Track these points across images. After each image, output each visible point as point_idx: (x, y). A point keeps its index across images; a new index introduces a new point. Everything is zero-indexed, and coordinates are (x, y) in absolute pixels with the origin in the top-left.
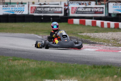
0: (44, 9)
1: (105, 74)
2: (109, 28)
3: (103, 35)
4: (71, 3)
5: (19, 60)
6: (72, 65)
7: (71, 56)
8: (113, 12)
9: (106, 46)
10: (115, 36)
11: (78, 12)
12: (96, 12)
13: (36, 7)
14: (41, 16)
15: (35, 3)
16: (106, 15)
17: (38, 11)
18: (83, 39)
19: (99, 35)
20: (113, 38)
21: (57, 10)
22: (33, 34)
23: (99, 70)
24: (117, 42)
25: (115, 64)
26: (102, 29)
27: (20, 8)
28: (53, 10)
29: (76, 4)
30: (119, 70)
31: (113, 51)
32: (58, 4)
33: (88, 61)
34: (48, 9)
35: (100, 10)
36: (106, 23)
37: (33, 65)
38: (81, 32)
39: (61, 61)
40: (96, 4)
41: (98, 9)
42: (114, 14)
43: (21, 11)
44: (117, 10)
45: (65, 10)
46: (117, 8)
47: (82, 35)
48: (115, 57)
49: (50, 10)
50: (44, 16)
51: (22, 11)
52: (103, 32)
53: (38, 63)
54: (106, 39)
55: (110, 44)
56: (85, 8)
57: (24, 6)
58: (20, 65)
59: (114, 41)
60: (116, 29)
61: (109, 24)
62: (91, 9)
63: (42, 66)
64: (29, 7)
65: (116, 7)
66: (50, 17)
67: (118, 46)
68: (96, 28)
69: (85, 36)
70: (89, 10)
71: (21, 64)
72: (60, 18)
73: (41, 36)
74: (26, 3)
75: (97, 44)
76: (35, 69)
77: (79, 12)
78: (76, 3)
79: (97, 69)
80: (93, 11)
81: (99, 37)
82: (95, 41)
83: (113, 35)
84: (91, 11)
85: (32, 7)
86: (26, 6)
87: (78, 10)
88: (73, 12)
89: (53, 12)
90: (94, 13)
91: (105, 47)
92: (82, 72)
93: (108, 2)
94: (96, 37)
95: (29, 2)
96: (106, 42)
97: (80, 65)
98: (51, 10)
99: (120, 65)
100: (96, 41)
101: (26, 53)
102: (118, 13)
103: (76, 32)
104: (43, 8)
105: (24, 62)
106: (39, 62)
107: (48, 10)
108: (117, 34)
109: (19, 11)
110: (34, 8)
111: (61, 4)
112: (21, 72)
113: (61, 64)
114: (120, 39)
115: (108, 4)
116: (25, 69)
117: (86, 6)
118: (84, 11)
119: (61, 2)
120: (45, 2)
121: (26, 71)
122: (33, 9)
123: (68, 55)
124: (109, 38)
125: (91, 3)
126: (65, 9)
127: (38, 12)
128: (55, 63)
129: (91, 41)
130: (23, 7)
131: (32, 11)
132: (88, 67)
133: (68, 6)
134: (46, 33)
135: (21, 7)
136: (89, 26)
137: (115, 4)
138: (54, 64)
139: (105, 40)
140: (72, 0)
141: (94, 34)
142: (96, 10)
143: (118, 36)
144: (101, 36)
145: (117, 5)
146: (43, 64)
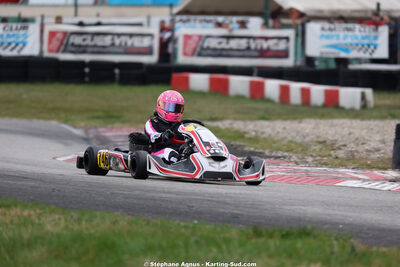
0: (92, 40)
1: (290, 256)
2: (306, 107)
3: (288, 127)
4: (181, 20)
5: (8, 207)
6: (182, 224)
7: (179, 197)
8: (322, 53)
9: (297, 163)
10: (327, 134)
11: (204, 52)
12: (263, 53)
13: (65, 34)
14: (81, 64)
15: (65, 20)
16: (299, 63)
17: (73, 44)
19: (273, 129)
20: (320, 140)
21: (137, 42)
22: (53, 124)
23: (274, 243)
24: (332, 152)
25: (324, 223)
26: (284, 108)
27: (14, 35)
28: (123, 44)
29: (198, 25)
31: (317, 181)
32: (140, 25)
33: (235, 212)
34: (107, 40)
35: (277, 44)
36: (295, 87)
37: (54, 224)
38: (214, 116)
39: (148, 212)
40: (266, 26)
41: (271, 43)
42: (326, 60)
43: (17, 45)
44: (335, 46)
46: (334, 41)
47: (218, 127)
48: (323, 202)
49: (113, 45)
50: (93, 64)
51: (21, 45)
52: (285, 119)
53: (72, 217)
54: (296, 143)
55: (310, 159)
56: (229, 38)
57: (25, 28)
58: (12, 222)
59: (321, 149)
60: (330, 110)
61: (305, 93)
62: (248, 43)
63: (84, 226)
64: (42, 31)
65: (332, 36)
66: (112, 65)
67: (336, 166)
68: (262, 106)
69: (228, 130)
70: (240, 45)
71: (16, 220)
72: (144, 70)
73: (80, 127)
74: (32, 20)
75: (266, 157)
76: (59, 236)
77: (209, 52)
78: (201, 21)
79: (261, 241)
80: (256, 50)
81: (273, 134)
82: (258, 146)
83: (319, 128)
84: (248, 48)
85: (52, 34)
86: (34, 29)
87: (206, 45)
88: (189, 50)
89: (121, 50)
90: (256, 54)
91: (292, 166)
92: (215, 250)
93: (305, 19)
94: (263, 133)
95: (43, 17)
96: (296, 152)
97: (208, 227)
98: (117, 42)
99: (342, 229)
100: (263, 147)
101: (31, 184)
104: (89, 37)
105: (26, 213)
106: (75, 215)
107: (106, 44)
108: (332, 126)
109: (10, 44)
110: (59, 36)
111: (149, 23)
112: (13, 247)
113: (148, 222)
114: (342, 143)
115: (303, 26)
116: (26, 236)
117: (231, 30)
118: (223, 50)
119: (149, 17)
120: (98, 15)
121: (30, 245)
122: (58, 39)
123: (169, 192)
124: (304, 137)
126: (161, 39)
127: (73, 49)
128: (127, 218)
129: (246, 149)
130: (22, 32)
131: (51, 47)
132: (233, 233)
133: (172, 30)
134: (98, 118)
135: (15, 32)
136: (240, 97)
137: (327, 25)
138: (124, 222)
139: (293, 145)
140: (186, 12)
141: (255, 125)
142: (265, 45)
143: (336, 133)
144: (278, 132)
145: (334, 29)
146: (87, 221)
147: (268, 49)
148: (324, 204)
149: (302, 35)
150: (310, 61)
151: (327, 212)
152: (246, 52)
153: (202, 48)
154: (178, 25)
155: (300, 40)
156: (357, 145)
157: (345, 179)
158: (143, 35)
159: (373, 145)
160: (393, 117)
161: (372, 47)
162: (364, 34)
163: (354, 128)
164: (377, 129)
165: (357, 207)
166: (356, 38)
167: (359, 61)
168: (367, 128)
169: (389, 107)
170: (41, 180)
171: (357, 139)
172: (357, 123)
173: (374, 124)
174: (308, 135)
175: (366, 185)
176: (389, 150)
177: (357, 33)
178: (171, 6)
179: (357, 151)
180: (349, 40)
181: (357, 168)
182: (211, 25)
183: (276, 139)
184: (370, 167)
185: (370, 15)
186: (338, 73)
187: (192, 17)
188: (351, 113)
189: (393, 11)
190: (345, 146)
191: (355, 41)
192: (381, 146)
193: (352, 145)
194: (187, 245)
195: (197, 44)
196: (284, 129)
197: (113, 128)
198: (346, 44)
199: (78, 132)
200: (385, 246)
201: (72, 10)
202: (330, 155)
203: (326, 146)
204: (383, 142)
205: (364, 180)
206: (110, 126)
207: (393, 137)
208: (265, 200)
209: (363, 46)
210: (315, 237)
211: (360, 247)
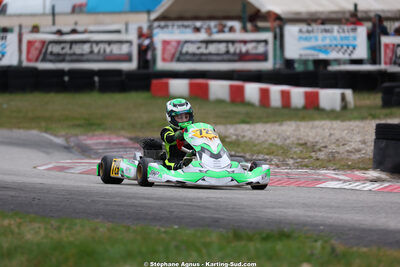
0: (71, 48)
1: (270, 258)
2: (287, 110)
3: (268, 130)
4: (159, 26)
6: (163, 229)
7: (160, 203)
8: (301, 55)
9: (278, 166)
10: (308, 135)
11: (182, 58)
12: (243, 57)
13: (43, 42)
14: (61, 73)
15: (41, 29)
16: (278, 66)
17: (51, 53)
20: (301, 142)
21: (116, 50)
22: (35, 132)
23: (251, 246)
24: (313, 154)
25: (305, 224)
26: (264, 111)
28: (102, 51)
29: (176, 30)
30: (319, 244)
31: (298, 183)
32: (118, 32)
33: (217, 216)
34: (86, 48)
35: (256, 48)
36: (275, 90)
37: (34, 233)
39: (128, 218)
40: (245, 29)
41: (250, 46)
42: (305, 62)
45: (143, 51)
46: (312, 44)
48: (304, 204)
49: (92, 52)
50: (71, 72)
52: (266, 122)
53: (52, 225)
54: (276, 145)
55: (291, 162)
56: (207, 42)
59: (302, 152)
60: (311, 112)
61: (286, 96)
62: (227, 47)
63: (65, 235)
64: (20, 41)
65: (311, 38)
66: (91, 73)
67: (317, 168)
68: (242, 109)
70: (219, 49)
72: (124, 77)
73: (62, 136)
74: (10, 30)
76: (39, 245)
77: (188, 57)
78: (179, 27)
79: (243, 243)
80: (235, 54)
81: (254, 137)
82: (239, 150)
83: (299, 130)
84: (227, 52)
85: (30, 43)
86: (12, 38)
87: (184, 50)
88: (168, 56)
89: (100, 58)
90: (236, 58)
91: (273, 169)
94: (244, 137)
95: (20, 27)
96: (277, 155)
97: (188, 231)
98: (96, 50)
99: (322, 231)
100: (243, 151)
101: (13, 193)
102: (316, 58)
105: (6, 222)
106: (55, 223)
107: (84, 52)
108: (312, 127)
110: (37, 45)
111: (127, 30)
113: (128, 229)
114: (323, 145)
116: (6, 245)
117: (210, 35)
118: (202, 54)
119: (127, 25)
120: (76, 24)
121: (9, 254)
122: (36, 49)
123: (148, 199)
124: (285, 140)
127: (49, 57)
128: (107, 225)
131: (31, 56)
132: (214, 237)
133: (150, 36)
134: (79, 126)
136: (220, 102)
137: (304, 27)
138: (103, 230)
139: (274, 148)
140: (163, 18)
141: (236, 130)
142: (244, 48)
143: (317, 135)
144: (259, 136)
145: (312, 31)
146: (67, 228)
147: (247, 53)
148: (305, 205)
150: (289, 63)
151: (311, 214)
152: (228, 57)
153: (181, 53)
154: (156, 31)
155: (278, 43)
156: (338, 146)
157: (326, 180)
158: (121, 42)
159: (354, 145)
160: (374, 117)
161: (351, 48)
162: (343, 35)
163: (334, 129)
164: (357, 129)
165: (338, 207)
166: (335, 38)
167: (338, 62)
168: (347, 129)
169: (370, 108)
170: (21, 189)
171: (337, 140)
172: (337, 124)
173: (355, 124)
174: (289, 138)
175: (346, 186)
176: (369, 150)
177: (335, 34)
178: (149, 12)
179: (338, 153)
180: (327, 42)
181: (338, 169)
182: (188, 30)
183: (257, 142)
184: (351, 168)
185: (347, 16)
186: (317, 74)
187: (170, 23)
188: (332, 115)
189: (370, 11)
190: (325, 147)
191: (335, 42)
193: (333, 146)
194: (167, 250)
195: (176, 49)
196: (265, 131)
197: (93, 136)
198: (325, 46)
199: (59, 141)
200: (366, 246)
201: (50, 18)
202: (311, 157)
203: (307, 148)
204: (364, 142)
205: (345, 181)
206: (90, 134)
207: (374, 137)
208: (245, 203)
209: (342, 46)
210: (295, 239)
211: (340, 248)
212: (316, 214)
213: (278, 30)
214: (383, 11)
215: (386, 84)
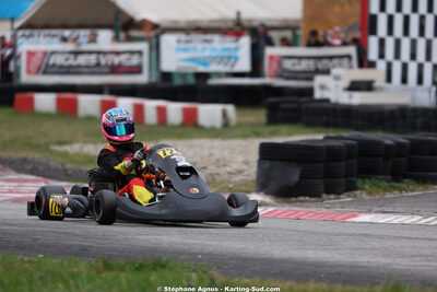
2: (163, 128)
4: (23, 36)
6: (26, 259)
7: (23, 229)
8: (178, 68)
11: (49, 70)
12: (115, 69)
16: (154, 79)
18: (68, 166)
23: (123, 276)
25: (180, 253)
29: (42, 40)
33: (84, 244)
35: (129, 59)
36: (151, 106)
38: (62, 139)
40: (116, 39)
41: (123, 59)
42: (183, 75)
44: (192, 60)
46: (190, 55)
47: (66, 151)
56: (76, 53)
60: (189, 129)
61: (162, 112)
62: (98, 60)
65: (189, 49)
69: (77, 154)
70: (89, 61)
77: (55, 70)
78: (45, 36)
80: (106, 66)
84: (98, 64)
87: (51, 62)
88: (33, 67)
90: (107, 70)
92: (61, 286)
93: (159, 31)
97: (53, 261)
99: (200, 260)
102: (191, 71)
103: (42, 141)
108: (191, 147)
114: (202, 165)
118: (70, 67)
125: (96, 35)
132: (82, 267)
133: (13, 46)
136: (90, 119)
137: (183, 37)
140: (29, 26)
142: (117, 60)
145: (191, 41)
147: (120, 65)
149: (156, 48)
151: (189, 241)
152: (96, 69)
153: (47, 65)
154: (19, 41)
156: (218, 167)
159: (235, 166)
160: (257, 135)
162: (224, 46)
163: (214, 148)
164: (239, 149)
166: (215, 49)
167: (219, 75)
168: (229, 148)
169: (253, 125)
171: (218, 160)
172: (217, 143)
173: (237, 143)
176: (252, 171)
177: (216, 44)
178: (12, 20)
179: (218, 174)
180: (207, 53)
182: (56, 40)
185: (230, 25)
186: (196, 89)
187: (36, 32)
188: (211, 133)
189: (254, 20)
190: (204, 168)
191: (214, 54)
192: (244, 167)
193: (213, 167)
194: (30, 282)
195: (42, 60)
198: (204, 58)
200: (248, 277)
204: (246, 163)
207: (257, 157)
209: (222, 59)
210: (171, 269)
211: (220, 279)
212: (195, 241)
213: (154, 41)
214: (268, 20)
215: (272, 100)
